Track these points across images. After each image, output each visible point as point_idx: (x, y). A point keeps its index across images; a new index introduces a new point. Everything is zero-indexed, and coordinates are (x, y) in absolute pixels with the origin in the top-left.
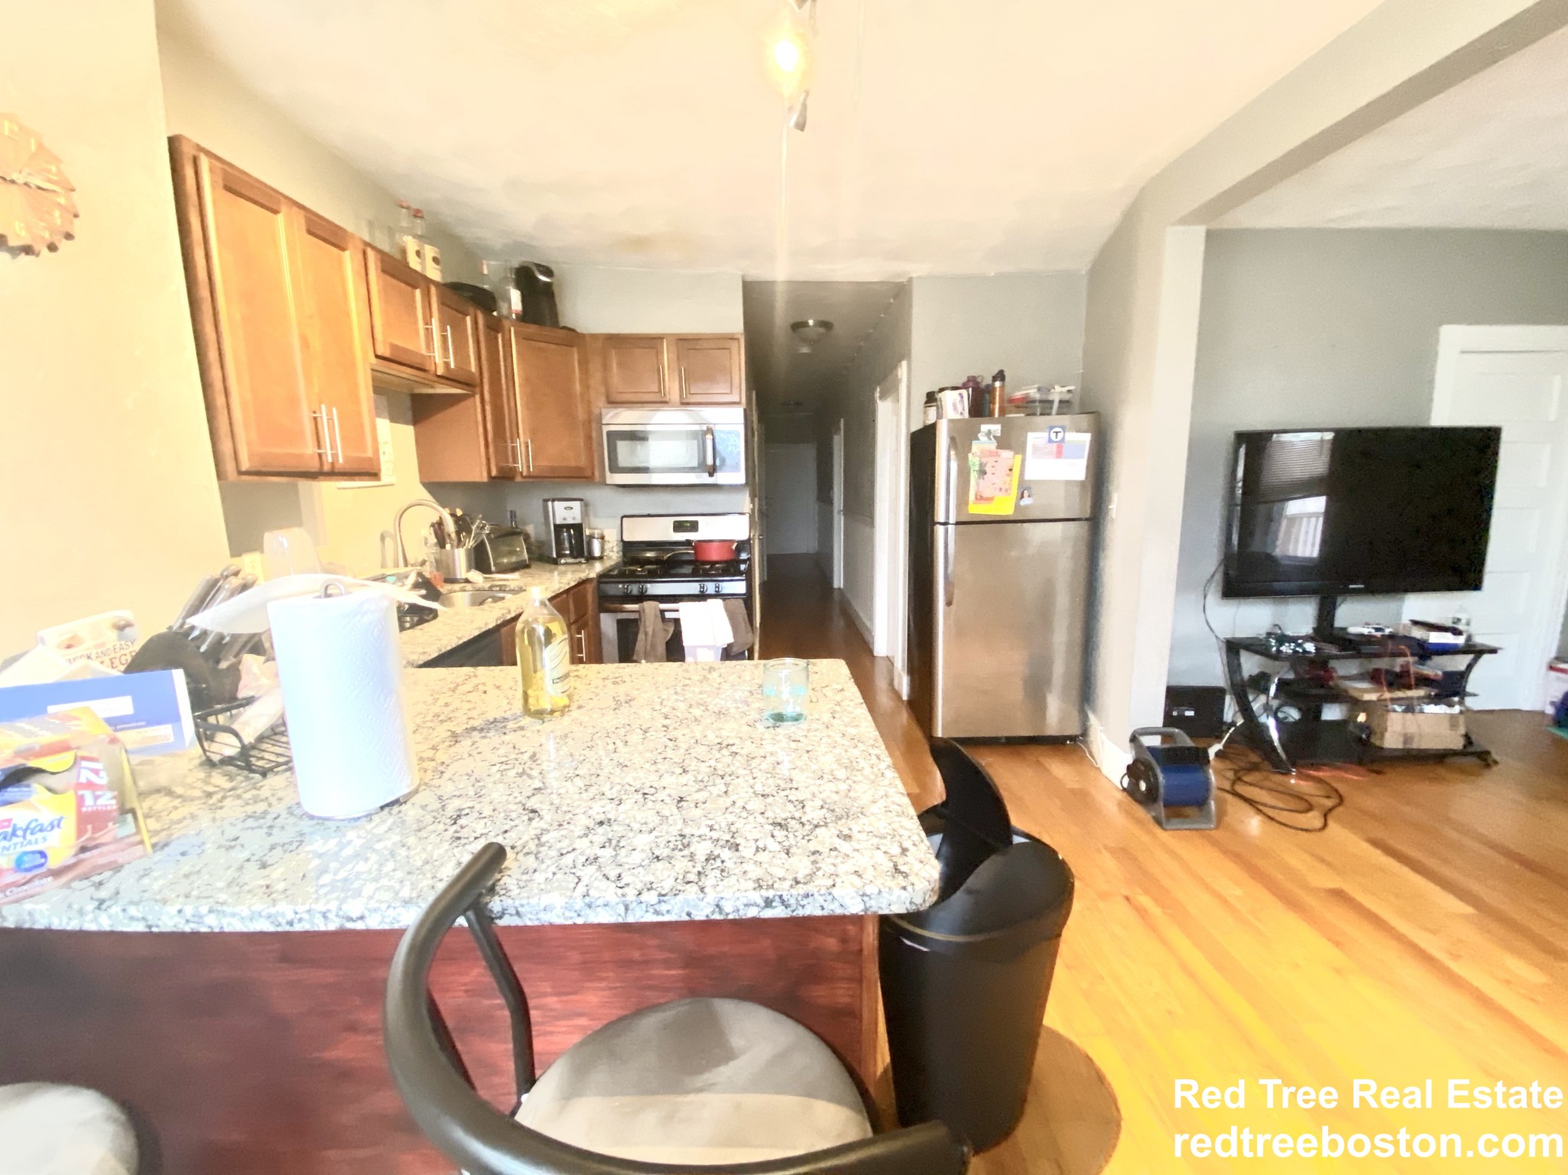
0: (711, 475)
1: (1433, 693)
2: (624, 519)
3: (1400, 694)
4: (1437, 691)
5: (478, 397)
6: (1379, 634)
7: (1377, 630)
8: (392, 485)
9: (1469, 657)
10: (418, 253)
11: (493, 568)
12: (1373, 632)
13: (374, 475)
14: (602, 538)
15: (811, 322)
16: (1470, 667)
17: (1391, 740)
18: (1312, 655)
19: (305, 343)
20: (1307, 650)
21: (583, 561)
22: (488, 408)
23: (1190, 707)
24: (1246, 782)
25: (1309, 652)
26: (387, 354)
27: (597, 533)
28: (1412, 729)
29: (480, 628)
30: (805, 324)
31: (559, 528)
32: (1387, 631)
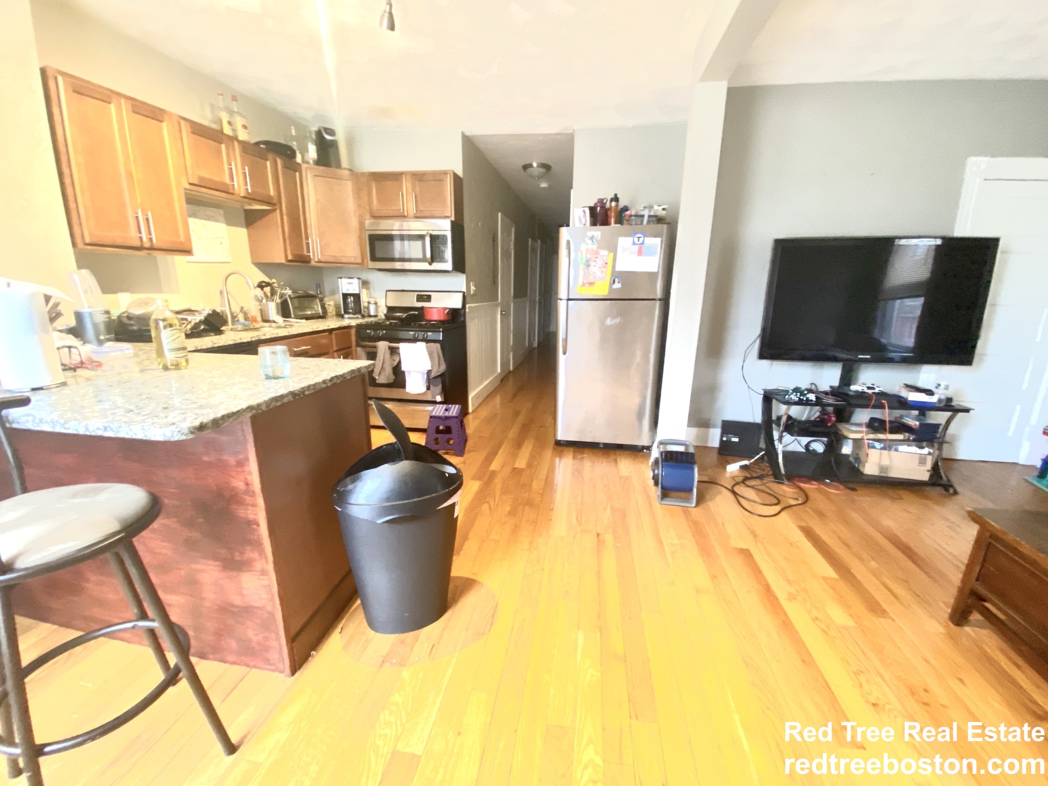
0: (430, 264)
1: (911, 438)
2: (388, 292)
3: (881, 436)
4: (914, 437)
5: (278, 211)
6: (870, 391)
7: (869, 388)
8: (229, 263)
9: (948, 414)
10: (230, 123)
11: (293, 316)
12: (866, 390)
13: (188, 252)
14: (376, 304)
15: (535, 165)
16: (948, 422)
17: (870, 468)
18: (814, 402)
19: (129, 175)
20: (810, 399)
21: (359, 316)
22: (285, 218)
23: (735, 435)
24: (746, 485)
25: (812, 400)
26: (196, 182)
27: (372, 301)
28: (886, 462)
29: (235, 340)
30: (530, 166)
31: (345, 296)
32: (877, 390)
